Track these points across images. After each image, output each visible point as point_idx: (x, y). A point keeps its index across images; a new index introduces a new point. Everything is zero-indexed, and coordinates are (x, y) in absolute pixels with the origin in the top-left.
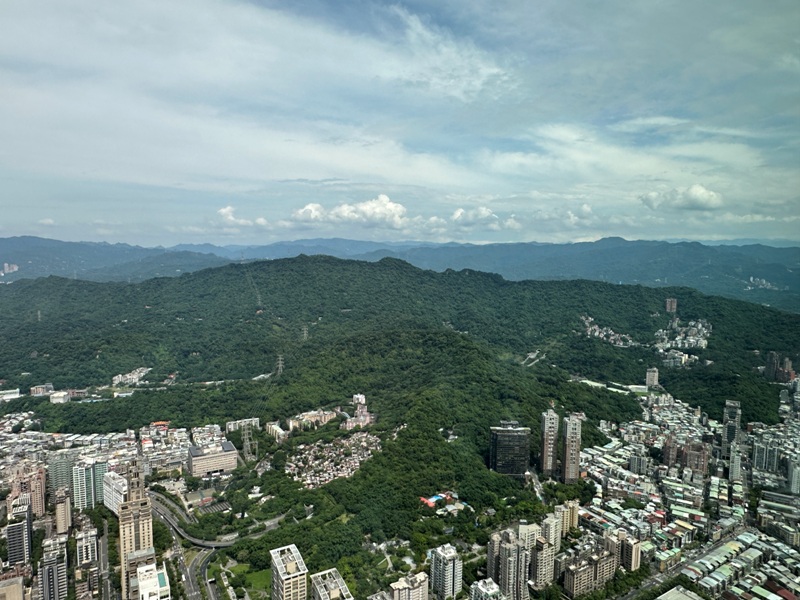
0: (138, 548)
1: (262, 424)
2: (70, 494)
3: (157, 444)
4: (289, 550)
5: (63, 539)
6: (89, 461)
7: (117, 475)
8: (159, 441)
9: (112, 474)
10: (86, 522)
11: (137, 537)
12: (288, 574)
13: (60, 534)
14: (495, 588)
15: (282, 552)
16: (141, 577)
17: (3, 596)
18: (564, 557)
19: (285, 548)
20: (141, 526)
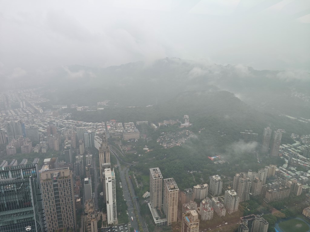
0: (105, 162)
1: (149, 123)
2: (83, 142)
3: (112, 128)
4: (156, 169)
6: (89, 131)
7: (98, 137)
8: (113, 127)
9: (97, 136)
10: (89, 152)
11: (105, 158)
12: (156, 177)
13: (81, 155)
14: (235, 193)
15: (154, 170)
16: (106, 172)
17: (63, 173)
18: (266, 186)
19: (155, 168)
20: (106, 155)
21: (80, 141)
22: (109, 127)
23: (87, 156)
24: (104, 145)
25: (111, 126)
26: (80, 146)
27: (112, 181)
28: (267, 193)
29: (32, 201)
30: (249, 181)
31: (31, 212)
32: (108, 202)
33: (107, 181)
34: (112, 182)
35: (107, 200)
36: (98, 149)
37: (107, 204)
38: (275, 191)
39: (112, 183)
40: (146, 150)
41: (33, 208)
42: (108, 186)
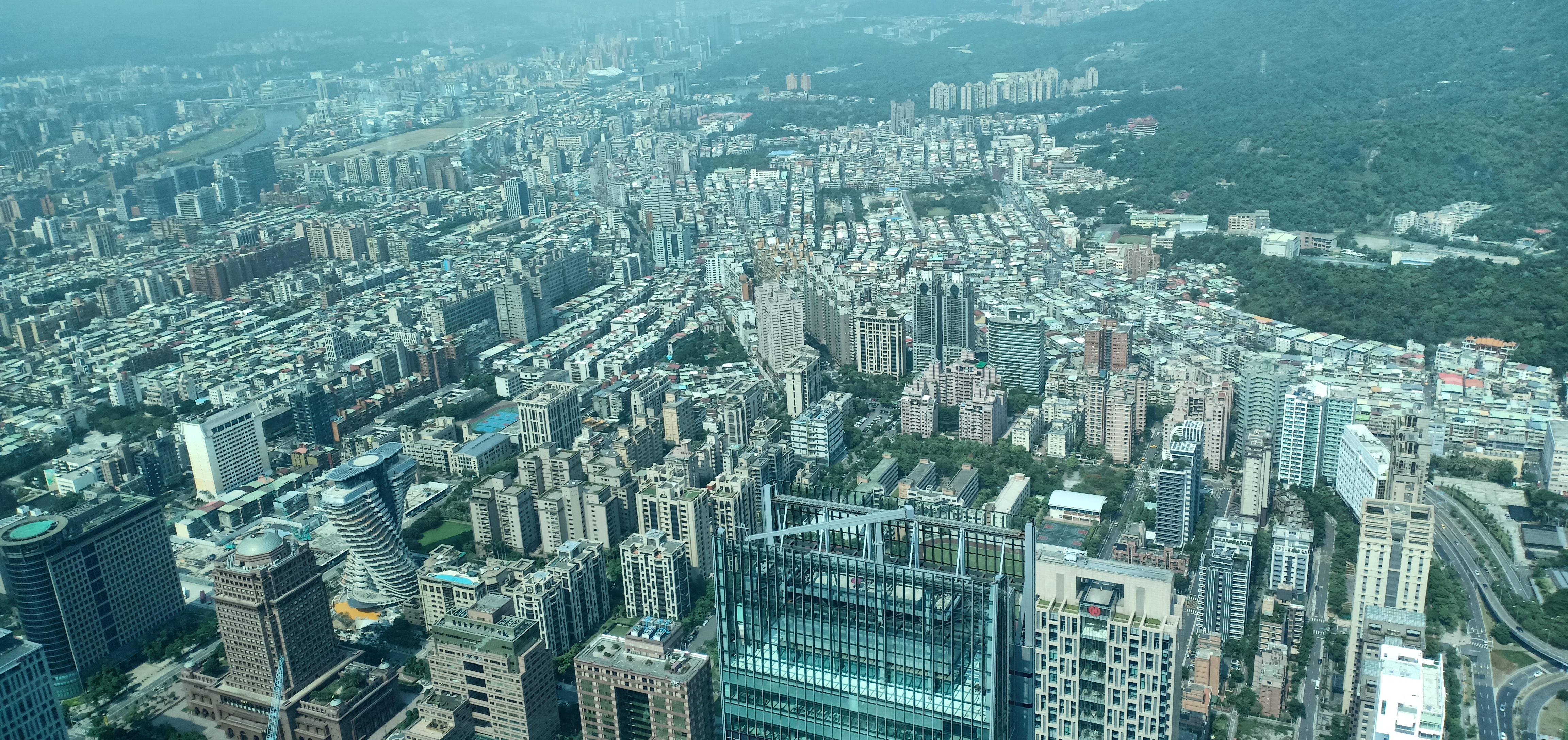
0: (1390, 603)
5: (1250, 528)
6: (1319, 389)
7: (1370, 436)
9: (1362, 429)
10: (1296, 509)
11: (1393, 578)
17: (1140, 592)
20: (1404, 560)
21: (1256, 437)
22: (1446, 388)
23: (1280, 531)
24: (1399, 489)
25: (1467, 381)
26: (1251, 465)
27: (1421, 735)
33: (1383, 724)
36: (1359, 511)
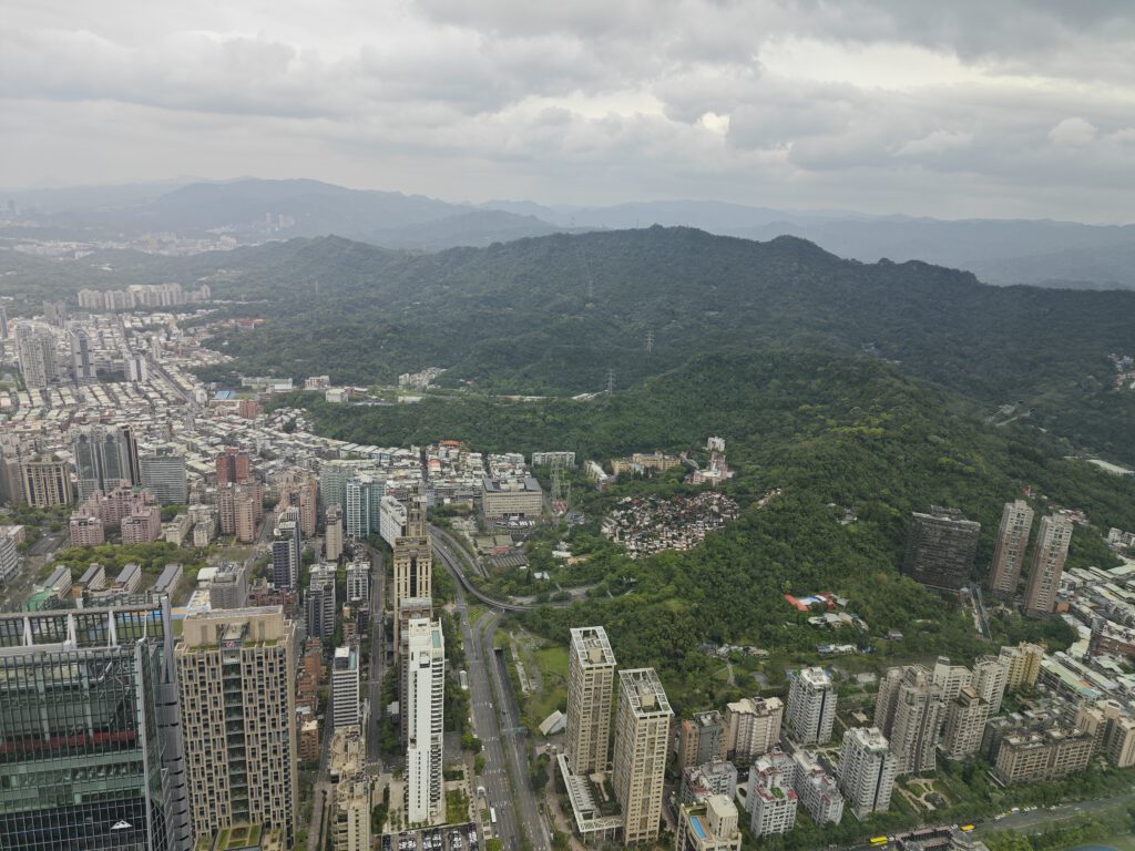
0: (413, 594)
1: (579, 461)
2: (343, 515)
3: (446, 470)
4: (594, 632)
5: (333, 568)
6: (365, 477)
7: (395, 501)
8: (449, 466)
9: (391, 498)
10: (360, 552)
11: (413, 580)
12: (591, 662)
13: (330, 561)
14: (882, 743)
15: (586, 634)
16: (412, 630)
17: (262, 624)
18: (1003, 724)
19: (591, 629)
20: (418, 569)
21: (330, 512)
22: (434, 468)
23: (350, 567)
24: (412, 530)
25: (443, 465)
26: (330, 529)
27: (434, 666)
28: (1003, 750)
29: (142, 730)
30: (937, 698)
31: (136, 767)
32: (414, 741)
33: (413, 666)
34: (430, 669)
35: (411, 734)
36: (393, 545)
37: (409, 749)
38: (1033, 743)
39: (433, 671)
40: (562, 561)
41: (144, 756)
42: (416, 681)
